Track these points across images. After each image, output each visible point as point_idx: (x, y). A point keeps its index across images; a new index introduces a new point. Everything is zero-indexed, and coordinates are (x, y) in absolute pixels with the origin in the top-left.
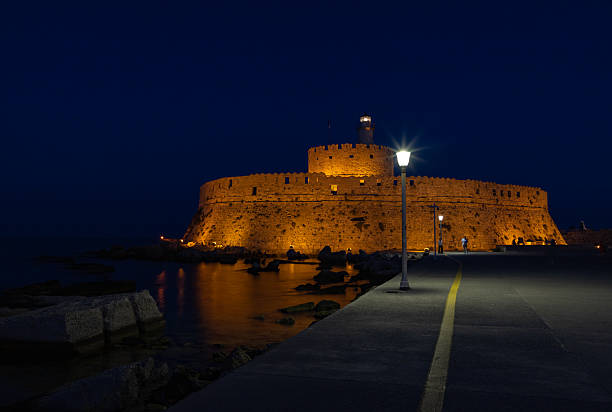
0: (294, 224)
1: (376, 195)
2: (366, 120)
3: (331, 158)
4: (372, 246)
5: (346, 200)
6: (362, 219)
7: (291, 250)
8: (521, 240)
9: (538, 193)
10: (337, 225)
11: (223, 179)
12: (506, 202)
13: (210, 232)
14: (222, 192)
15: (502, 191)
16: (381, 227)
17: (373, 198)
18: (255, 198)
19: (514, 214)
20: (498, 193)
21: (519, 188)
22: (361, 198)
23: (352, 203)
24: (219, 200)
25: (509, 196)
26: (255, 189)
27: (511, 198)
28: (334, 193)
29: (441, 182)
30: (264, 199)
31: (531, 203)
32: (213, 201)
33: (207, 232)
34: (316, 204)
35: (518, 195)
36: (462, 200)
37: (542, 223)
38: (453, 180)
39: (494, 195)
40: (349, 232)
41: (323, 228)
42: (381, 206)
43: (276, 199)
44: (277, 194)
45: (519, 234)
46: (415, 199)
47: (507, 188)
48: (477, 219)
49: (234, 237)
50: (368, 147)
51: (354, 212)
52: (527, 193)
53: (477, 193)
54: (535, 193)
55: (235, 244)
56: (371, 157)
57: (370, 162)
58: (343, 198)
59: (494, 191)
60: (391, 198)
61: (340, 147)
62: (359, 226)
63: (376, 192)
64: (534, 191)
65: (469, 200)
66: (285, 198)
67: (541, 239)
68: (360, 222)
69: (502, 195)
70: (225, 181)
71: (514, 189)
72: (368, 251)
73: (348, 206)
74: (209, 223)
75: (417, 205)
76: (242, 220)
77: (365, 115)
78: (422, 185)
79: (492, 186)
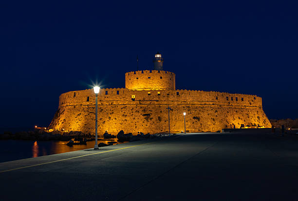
0: (110, 118)
1: (157, 101)
2: (158, 56)
3: (137, 78)
4: (154, 130)
5: (140, 104)
6: (149, 115)
7: (106, 133)
8: (242, 126)
9: (255, 98)
10: (134, 118)
11: (70, 92)
12: (234, 104)
13: (63, 123)
14: (70, 99)
15: (232, 98)
16: (160, 119)
17: (156, 103)
18: (88, 103)
19: (240, 110)
20: (230, 99)
21: (242, 96)
22: (148, 103)
23: (143, 105)
24: (68, 104)
25: (237, 100)
26: (88, 97)
27: (238, 102)
28: (133, 100)
29: (195, 93)
30: (94, 104)
31: (251, 104)
32: (65, 105)
33: (60, 123)
34: (123, 106)
35: (242, 100)
36: (207, 103)
37: (257, 116)
38: (202, 91)
39: (227, 100)
40: (141, 122)
41: (126, 120)
42: (160, 107)
43: (100, 104)
44: (100, 101)
45: (241, 122)
46: (179, 103)
47: (235, 95)
48: (216, 114)
49: (76, 125)
50: (159, 72)
51: (144, 111)
52: (247, 98)
53: (217, 99)
54: (253, 99)
55: (76, 130)
56: (161, 78)
57: (160, 80)
58: (138, 102)
59: (227, 97)
60: (165, 103)
61: (143, 72)
62: (147, 119)
63: (157, 99)
64: (252, 97)
65: (211, 103)
66: (105, 103)
67: (255, 125)
68: (147, 116)
69: (232, 100)
70: (71, 93)
71: (240, 96)
72: (151, 133)
73: (141, 107)
74: (62, 118)
75: (180, 106)
76: (81, 116)
77: (158, 54)
78: (183, 95)
79: (226, 95)
